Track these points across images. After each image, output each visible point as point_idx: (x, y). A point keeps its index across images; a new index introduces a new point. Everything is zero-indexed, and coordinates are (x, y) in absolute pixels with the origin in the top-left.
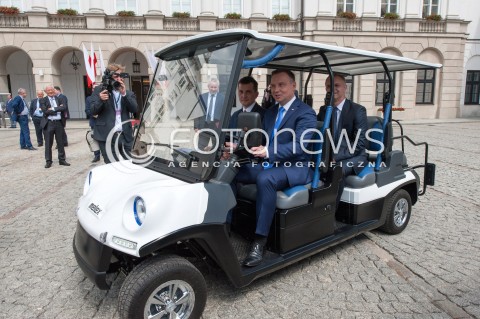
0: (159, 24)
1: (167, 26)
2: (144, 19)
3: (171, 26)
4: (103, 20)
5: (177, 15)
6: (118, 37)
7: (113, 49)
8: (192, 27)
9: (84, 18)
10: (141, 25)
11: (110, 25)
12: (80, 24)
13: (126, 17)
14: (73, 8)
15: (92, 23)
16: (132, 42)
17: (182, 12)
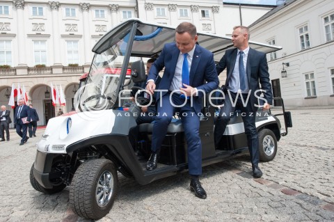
0: (60, 71)
1: (65, 71)
2: (51, 68)
4: (26, 70)
5: (70, 65)
6: (36, 79)
7: (31, 85)
8: (80, 71)
9: (15, 70)
10: (50, 71)
11: (31, 72)
12: (12, 73)
13: (40, 68)
14: (8, 64)
15: (19, 72)
16: (44, 81)
17: (74, 63)
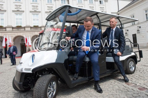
0: (29, 29)
1: (32, 29)
2: (24, 28)
3: (33, 29)
5: (34, 26)
6: (16, 33)
7: (14, 36)
8: (39, 29)
9: (5, 28)
11: (14, 29)
12: (4, 30)
13: (19, 27)
15: (8, 29)
16: (21, 34)
17: (36, 25)
